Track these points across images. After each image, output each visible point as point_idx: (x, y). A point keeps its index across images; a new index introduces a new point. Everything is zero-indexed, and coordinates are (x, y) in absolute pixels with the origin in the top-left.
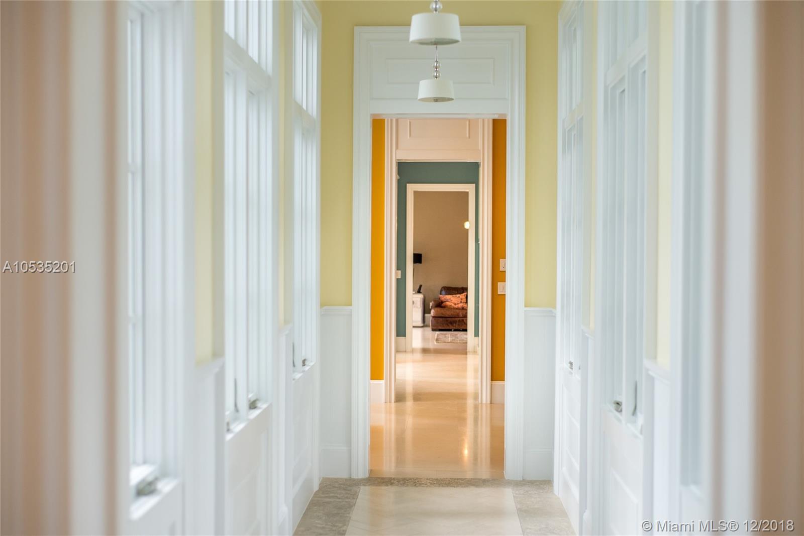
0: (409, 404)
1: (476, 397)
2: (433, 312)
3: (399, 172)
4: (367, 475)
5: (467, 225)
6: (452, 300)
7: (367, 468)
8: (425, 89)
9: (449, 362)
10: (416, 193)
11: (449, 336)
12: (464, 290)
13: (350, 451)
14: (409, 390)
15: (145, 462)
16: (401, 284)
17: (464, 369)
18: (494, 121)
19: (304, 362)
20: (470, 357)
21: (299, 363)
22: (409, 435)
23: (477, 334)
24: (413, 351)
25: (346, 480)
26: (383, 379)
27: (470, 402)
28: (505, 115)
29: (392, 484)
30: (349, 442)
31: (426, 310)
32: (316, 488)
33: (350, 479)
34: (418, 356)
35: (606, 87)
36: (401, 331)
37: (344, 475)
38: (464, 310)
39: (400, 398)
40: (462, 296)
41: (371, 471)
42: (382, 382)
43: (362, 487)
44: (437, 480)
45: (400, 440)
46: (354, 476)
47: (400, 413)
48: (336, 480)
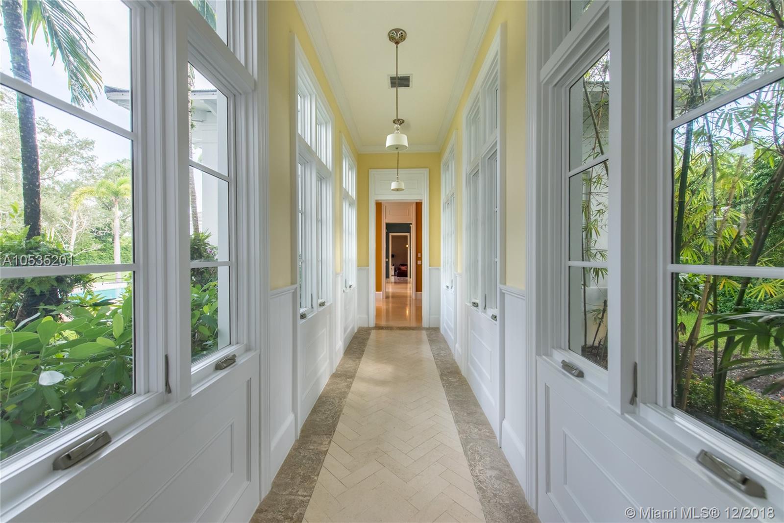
0: (390, 299)
1: (410, 297)
2: (397, 271)
3: (387, 228)
4: (374, 326)
5: (407, 246)
6: (403, 268)
7: (375, 323)
8: (394, 185)
9: (402, 286)
10: (392, 236)
11: (402, 278)
12: (407, 265)
13: (368, 317)
14: (390, 295)
15: (237, 343)
16: (387, 263)
17: (407, 288)
18: (417, 203)
19: (350, 287)
20: (408, 284)
21: (348, 287)
22: (390, 309)
23: (410, 278)
24: (392, 283)
25: (367, 327)
26: (381, 291)
27: (408, 299)
28: (422, 200)
29: (383, 329)
30: (368, 314)
31: (395, 271)
32: (356, 331)
33: (369, 327)
34: (393, 284)
35: (466, 174)
36: (387, 276)
37: (366, 326)
38: (407, 271)
39: (387, 297)
40: (406, 267)
41: (376, 324)
42: (381, 292)
43: (373, 331)
44: (399, 327)
45: (387, 311)
46: (370, 326)
47: (387, 303)
48: (363, 328)
